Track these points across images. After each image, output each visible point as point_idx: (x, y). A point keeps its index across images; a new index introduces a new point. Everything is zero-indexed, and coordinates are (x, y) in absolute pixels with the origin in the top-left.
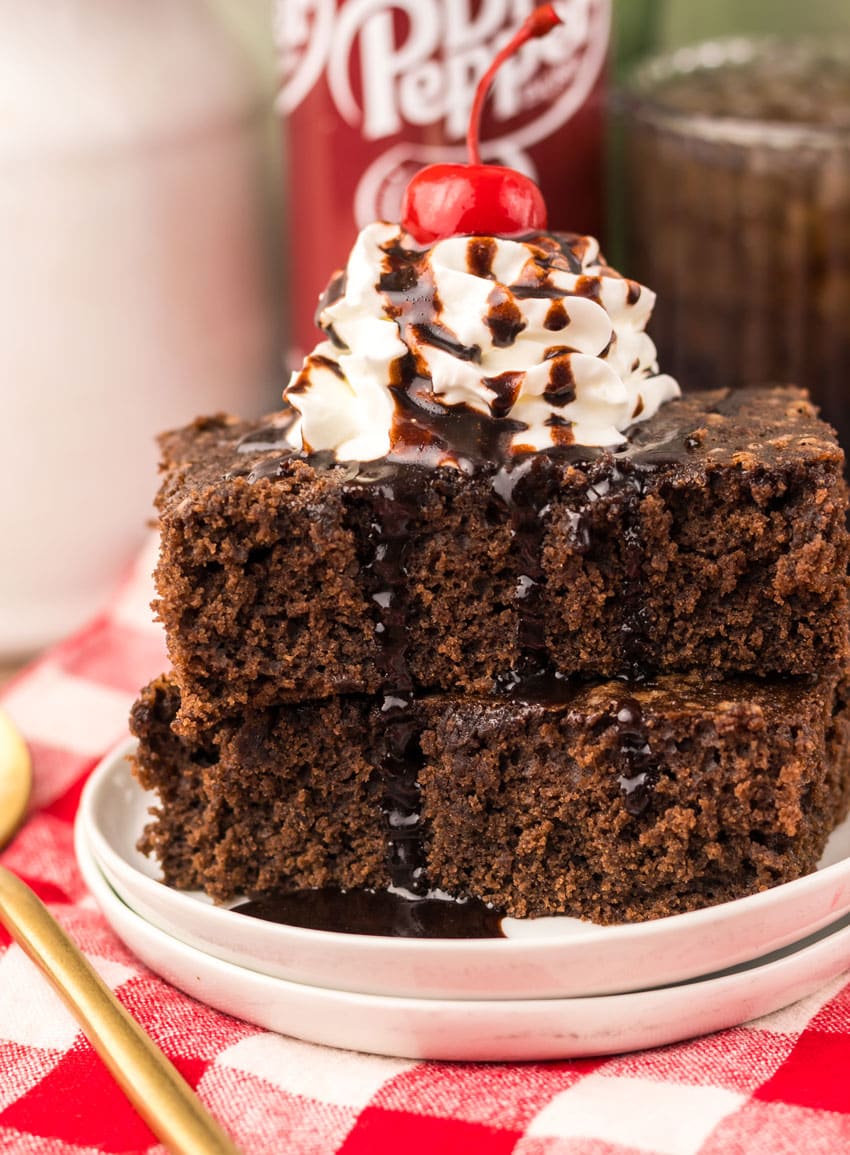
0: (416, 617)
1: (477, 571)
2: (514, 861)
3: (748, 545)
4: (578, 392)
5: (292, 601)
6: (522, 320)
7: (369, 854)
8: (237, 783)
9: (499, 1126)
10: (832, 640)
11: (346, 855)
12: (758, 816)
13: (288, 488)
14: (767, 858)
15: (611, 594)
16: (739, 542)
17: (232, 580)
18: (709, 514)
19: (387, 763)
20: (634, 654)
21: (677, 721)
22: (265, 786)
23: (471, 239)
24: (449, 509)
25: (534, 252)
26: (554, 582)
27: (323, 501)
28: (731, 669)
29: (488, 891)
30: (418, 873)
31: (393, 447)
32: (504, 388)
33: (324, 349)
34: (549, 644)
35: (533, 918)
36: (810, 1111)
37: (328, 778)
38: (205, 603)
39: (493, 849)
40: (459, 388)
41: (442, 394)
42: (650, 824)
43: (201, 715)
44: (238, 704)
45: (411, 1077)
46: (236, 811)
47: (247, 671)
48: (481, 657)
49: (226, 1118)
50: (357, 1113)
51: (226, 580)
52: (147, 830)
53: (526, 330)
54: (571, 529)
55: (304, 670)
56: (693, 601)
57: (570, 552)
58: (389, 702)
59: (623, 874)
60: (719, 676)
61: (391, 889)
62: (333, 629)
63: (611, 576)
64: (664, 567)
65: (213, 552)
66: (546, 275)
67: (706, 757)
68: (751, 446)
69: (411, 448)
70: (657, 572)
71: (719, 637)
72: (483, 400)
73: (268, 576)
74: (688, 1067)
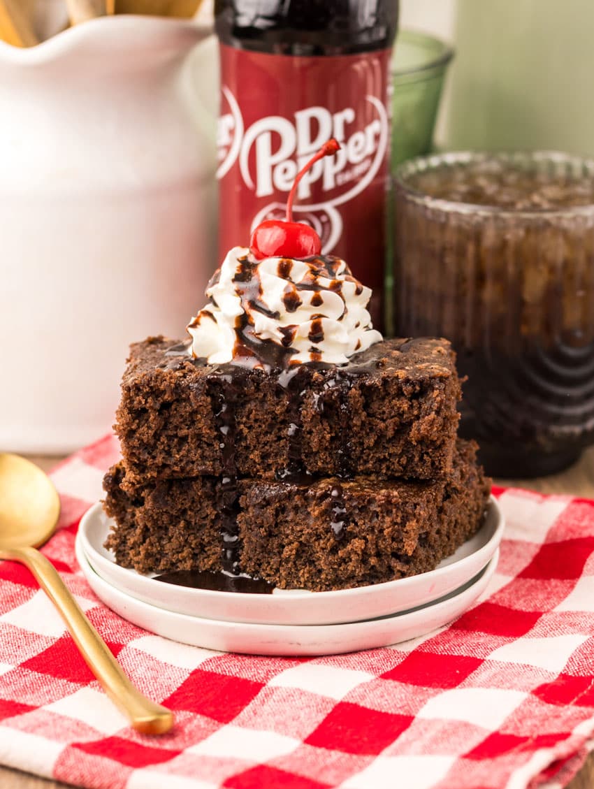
0: (240, 440)
1: (270, 420)
2: (280, 561)
3: (401, 415)
4: (325, 337)
5: (181, 429)
6: (300, 301)
7: (213, 554)
8: (151, 516)
9: (255, 681)
10: (440, 464)
11: (203, 554)
12: (395, 545)
13: (181, 375)
14: (398, 566)
15: (333, 435)
16: (396, 413)
17: (152, 417)
18: (383, 399)
19: (223, 510)
20: (344, 465)
21: (359, 497)
22: (165, 518)
23: (281, 259)
24: (258, 389)
25: (311, 267)
26: (306, 427)
27: (197, 382)
28: (391, 475)
29: (268, 575)
30: (235, 564)
31: (234, 358)
32: (288, 334)
33: (209, 307)
34: (303, 457)
35: (289, 589)
36: (403, 684)
37: (196, 516)
38: (139, 427)
39: (271, 555)
40: (267, 331)
41: (260, 334)
42: (345, 546)
43: (134, 481)
44: (152, 477)
45: (219, 658)
46: (151, 530)
47: (157, 461)
48: (270, 461)
49: (129, 670)
50: (190, 672)
51: (150, 417)
52: (109, 537)
53: (302, 306)
54: (315, 402)
55: (184, 462)
56: (373, 440)
57: (313, 413)
58: (225, 480)
59: (331, 570)
60: (385, 478)
61: (223, 571)
62: (200, 444)
63: (334, 426)
64: (359, 423)
65: (143, 403)
66: (315, 279)
67: (372, 516)
68: (407, 368)
69: (242, 357)
70: (355, 425)
71: (385, 459)
72: (278, 337)
73: (170, 416)
74: (352, 663)
